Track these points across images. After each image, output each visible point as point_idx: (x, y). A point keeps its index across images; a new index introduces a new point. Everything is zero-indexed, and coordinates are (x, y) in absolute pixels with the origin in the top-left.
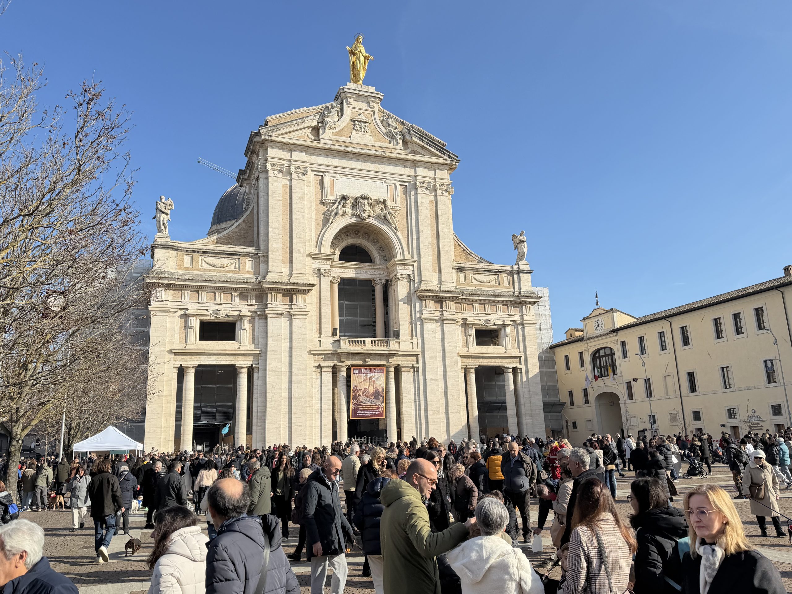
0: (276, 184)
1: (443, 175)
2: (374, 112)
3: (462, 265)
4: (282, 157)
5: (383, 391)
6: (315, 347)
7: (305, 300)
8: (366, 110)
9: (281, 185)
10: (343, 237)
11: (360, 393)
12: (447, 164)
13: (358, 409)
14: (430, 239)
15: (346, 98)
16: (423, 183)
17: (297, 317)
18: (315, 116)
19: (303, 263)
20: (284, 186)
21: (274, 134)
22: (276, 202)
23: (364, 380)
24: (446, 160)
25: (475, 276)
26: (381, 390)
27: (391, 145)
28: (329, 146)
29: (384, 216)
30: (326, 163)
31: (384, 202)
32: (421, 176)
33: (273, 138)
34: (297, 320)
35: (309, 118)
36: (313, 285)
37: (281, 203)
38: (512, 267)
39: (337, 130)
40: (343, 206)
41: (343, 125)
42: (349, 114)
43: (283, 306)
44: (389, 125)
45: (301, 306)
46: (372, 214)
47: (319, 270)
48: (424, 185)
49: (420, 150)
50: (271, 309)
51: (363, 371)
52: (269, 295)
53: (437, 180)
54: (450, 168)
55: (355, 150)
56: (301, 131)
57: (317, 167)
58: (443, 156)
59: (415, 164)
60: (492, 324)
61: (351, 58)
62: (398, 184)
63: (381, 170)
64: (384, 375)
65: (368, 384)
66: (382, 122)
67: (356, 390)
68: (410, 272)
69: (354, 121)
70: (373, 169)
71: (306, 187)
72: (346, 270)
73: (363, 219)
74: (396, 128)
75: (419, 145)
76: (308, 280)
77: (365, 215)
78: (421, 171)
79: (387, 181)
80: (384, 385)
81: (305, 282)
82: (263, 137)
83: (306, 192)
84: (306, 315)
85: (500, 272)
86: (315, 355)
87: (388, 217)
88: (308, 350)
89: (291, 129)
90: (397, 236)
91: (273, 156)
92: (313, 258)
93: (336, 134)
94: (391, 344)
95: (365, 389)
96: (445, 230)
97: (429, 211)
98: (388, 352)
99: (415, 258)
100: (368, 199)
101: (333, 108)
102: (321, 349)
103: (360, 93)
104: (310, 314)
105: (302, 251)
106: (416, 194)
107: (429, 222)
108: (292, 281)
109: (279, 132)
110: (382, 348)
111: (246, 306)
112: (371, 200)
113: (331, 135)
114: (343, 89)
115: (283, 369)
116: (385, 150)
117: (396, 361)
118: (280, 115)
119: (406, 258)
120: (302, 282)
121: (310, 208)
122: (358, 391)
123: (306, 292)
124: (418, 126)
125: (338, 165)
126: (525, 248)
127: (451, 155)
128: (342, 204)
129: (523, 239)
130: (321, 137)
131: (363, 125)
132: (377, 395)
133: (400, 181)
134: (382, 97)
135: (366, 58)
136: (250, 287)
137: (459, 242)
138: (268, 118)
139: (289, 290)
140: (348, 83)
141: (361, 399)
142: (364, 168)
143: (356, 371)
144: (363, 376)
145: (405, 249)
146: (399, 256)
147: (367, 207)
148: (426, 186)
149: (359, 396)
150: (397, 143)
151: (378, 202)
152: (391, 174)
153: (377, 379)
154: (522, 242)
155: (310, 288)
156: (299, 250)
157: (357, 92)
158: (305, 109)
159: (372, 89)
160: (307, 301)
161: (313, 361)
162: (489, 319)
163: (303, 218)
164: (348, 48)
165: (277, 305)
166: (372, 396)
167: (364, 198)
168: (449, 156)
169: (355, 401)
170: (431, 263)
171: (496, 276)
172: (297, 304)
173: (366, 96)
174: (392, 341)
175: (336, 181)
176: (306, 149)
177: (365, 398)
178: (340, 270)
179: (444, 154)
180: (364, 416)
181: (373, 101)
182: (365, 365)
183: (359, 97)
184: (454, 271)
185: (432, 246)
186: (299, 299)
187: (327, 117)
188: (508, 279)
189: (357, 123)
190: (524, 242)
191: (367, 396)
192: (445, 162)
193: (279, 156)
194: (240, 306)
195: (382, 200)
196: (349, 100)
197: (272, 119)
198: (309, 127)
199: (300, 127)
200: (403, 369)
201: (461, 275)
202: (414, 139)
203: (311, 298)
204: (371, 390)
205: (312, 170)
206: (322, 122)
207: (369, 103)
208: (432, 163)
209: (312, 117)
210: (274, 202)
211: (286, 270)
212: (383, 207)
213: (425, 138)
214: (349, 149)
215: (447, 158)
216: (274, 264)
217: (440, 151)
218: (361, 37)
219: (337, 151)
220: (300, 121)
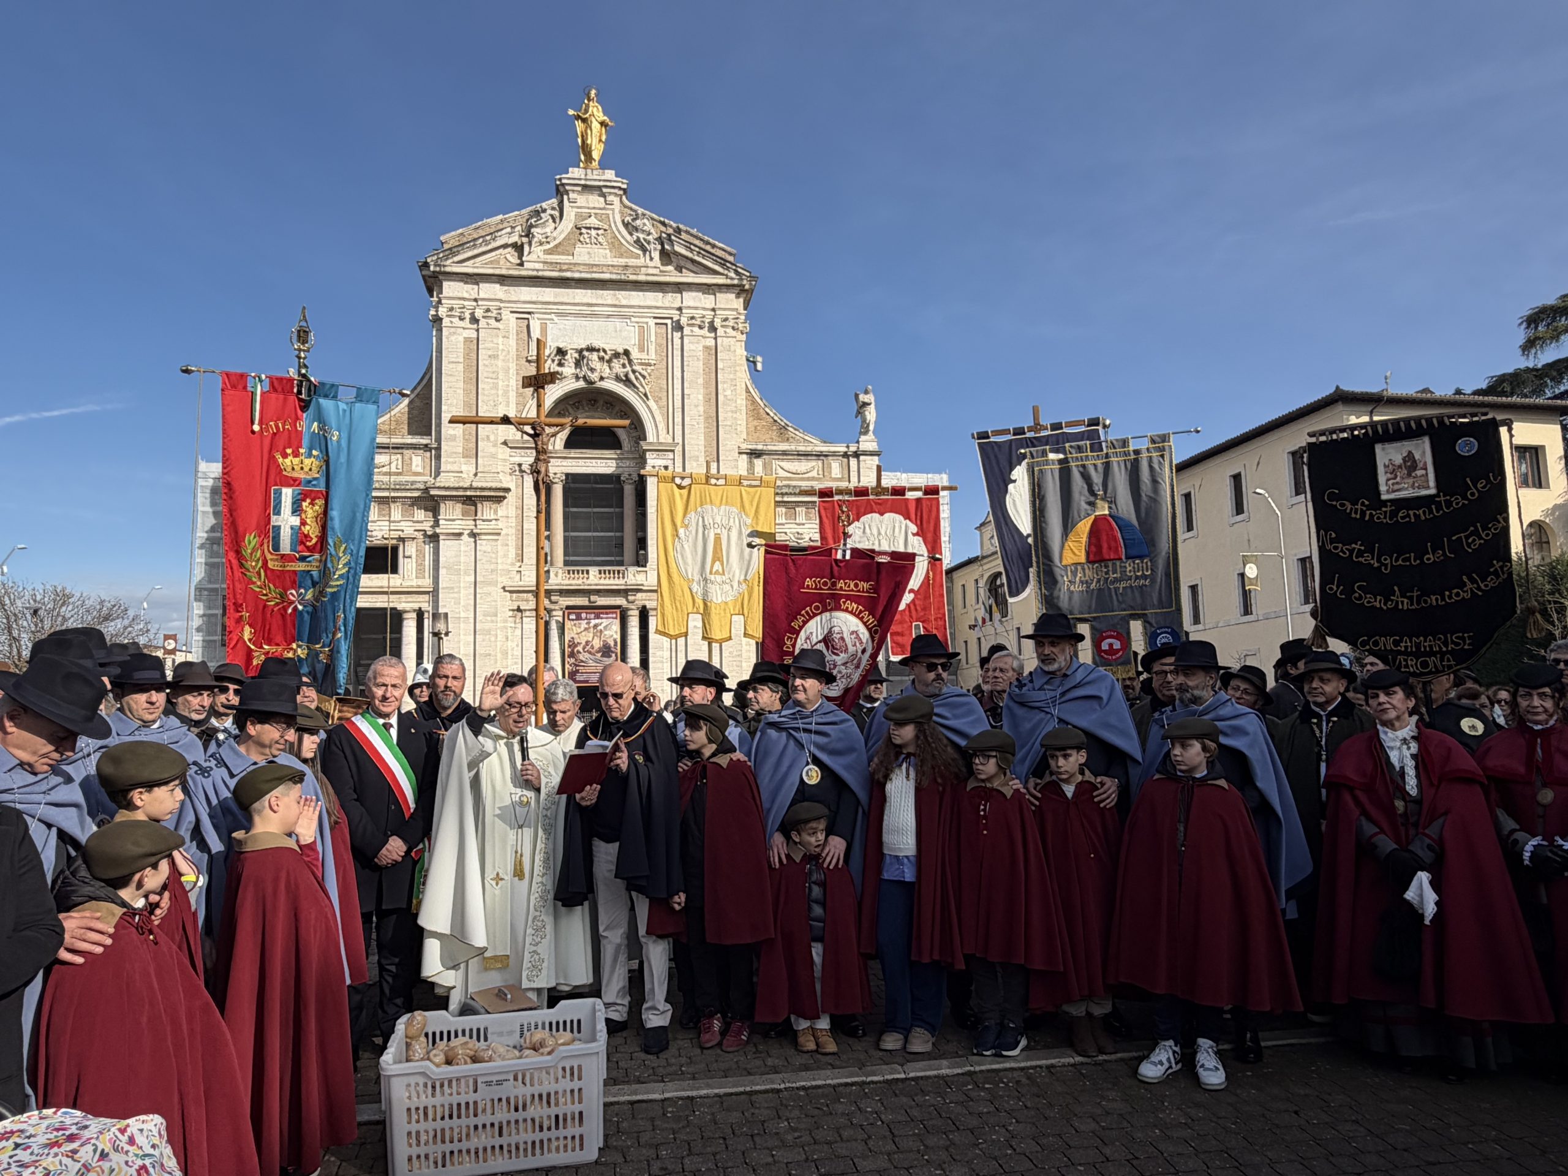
0: (453, 338)
1: (731, 303)
2: (613, 210)
3: (760, 447)
4: (466, 295)
5: (616, 643)
6: (515, 582)
7: (496, 512)
8: (600, 209)
9: (461, 339)
10: (571, 410)
11: (580, 648)
12: (733, 286)
13: (577, 671)
14: (701, 409)
15: (567, 192)
16: (692, 318)
17: (483, 537)
18: (513, 228)
19: (493, 456)
20: (467, 340)
21: (448, 262)
22: (454, 365)
23: (586, 629)
24: (732, 279)
25: (783, 464)
26: (612, 644)
27: (641, 261)
28: (535, 273)
29: (626, 376)
30: (534, 299)
31: (627, 353)
32: (689, 307)
33: (448, 269)
34: (484, 542)
35: (504, 232)
36: (508, 490)
37: (461, 367)
38: (848, 447)
39: (552, 245)
40: (560, 364)
41: (563, 236)
42: (573, 217)
43: (463, 522)
44: (637, 229)
45: (490, 521)
46: (607, 372)
47: (520, 465)
48: (693, 321)
49: (689, 265)
50: (444, 527)
51: (584, 615)
52: (442, 505)
53: (718, 312)
54: (740, 290)
55: (577, 275)
56: (493, 254)
57: (519, 305)
58: (726, 272)
59: (679, 288)
60: (807, 539)
61: (579, 126)
62: (652, 322)
63: (624, 302)
64: (618, 622)
65: (591, 635)
66: (626, 225)
67: (573, 645)
68: (669, 463)
69: (580, 229)
70: (609, 302)
71: (501, 340)
72: (573, 462)
73: (594, 383)
74: (649, 234)
75: (687, 258)
76: (501, 481)
77: (594, 377)
78: (691, 298)
79: (633, 319)
80: (618, 637)
81: (494, 485)
82: (432, 268)
83: (501, 347)
84: (499, 534)
85: (826, 456)
86: (511, 592)
87: (632, 376)
88: (500, 586)
89: (476, 252)
90: (648, 407)
91: (451, 295)
92: (511, 448)
93: (548, 252)
94: (631, 576)
95: (587, 643)
96: (728, 393)
97: (701, 363)
98: (623, 587)
99: (678, 439)
100: (598, 350)
101: (544, 211)
102: (521, 583)
103: (588, 183)
104: (503, 533)
105: (492, 438)
106: (682, 338)
107: (701, 381)
108: (475, 485)
109: (456, 259)
110: (617, 581)
111: (411, 524)
112: (605, 351)
113: (541, 254)
114: (560, 179)
115: (463, 615)
116: (630, 270)
117: (641, 599)
118: (460, 231)
119: (662, 440)
120: (489, 485)
121: (507, 370)
122: (576, 646)
123: (499, 500)
124: (685, 225)
125: (552, 300)
126: (871, 414)
127: (740, 270)
128: (556, 362)
129: (866, 400)
130: (524, 259)
131: (593, 232)
132: (606, 651)
133: (655, 318)
134: (625, 186)
135: (602, 124)
136: (416, 494)
137: (767, 410)
138: (442, 238)
139: (469, 498)
140: (571, 169)
141: (581, 657)
142: (594, 302)
143: (573, 617)
144: (584, 624)
145: (662, 426)
146: (651, 436)
147: (596, 364)
148: (698, 322)
149: (579, 652)
150: (651, 259)
151: (616, 355)
152: (640, 307)
153: (605, 628)
154: (865, 404)
155: (501, 494)
156: (488, 437)
157: (583, 182)
158: (501, 217)
159: (610, 174)
160: (500, 513)
161: (507, 603)
162: (800, 531)
163: (495, 387)
164: (571, 112)
165: (454, 520)
166: (598, 652)
167: (591, 349)
168: (736, 272)
169: (572, 660)
170: (702, 448)
171: (820, 463)
172: (485, 517)
173: (599, 188)
174: (632, 569)
175: (550, 326)
176: (503, 280)
177: (587, 655)
178: (565, 462)
179: (728, 269)
180: (587, 682)
181: (610, 193)
182: (592, 608)
183: (586, 188)
184: (745, 457)
185: (706, 419)
186: (486, 511)
187: (536, 226)
188: (841, 465)
189: (584, 231)
190: (869, 404)
191: (590, 653)
192: (729, 282)
193: (460, 295)
194: (402, 523)
195: (621, 351)
196: (571, 195)
197: (450, 238)
198: (505, 246)
199: (490, 247)
200: (651, 613)
201: (758, 463)
202: (677, 248)
203: (508, 509)
204: (597, 644)
205: (512, 312)
206: (527, 236)
207: (604, 195)
208: (709, 285)
209: (509, 230)
210: (451, 366)
211: (468, 468)
212: (626, 362)
213: (695, 246)
214: (568, 274)
215: (732, 274)
216: (450, 460)
217: (722, 265)
218: (593, 93)
219: (550, 279)
220: (488, 238)
